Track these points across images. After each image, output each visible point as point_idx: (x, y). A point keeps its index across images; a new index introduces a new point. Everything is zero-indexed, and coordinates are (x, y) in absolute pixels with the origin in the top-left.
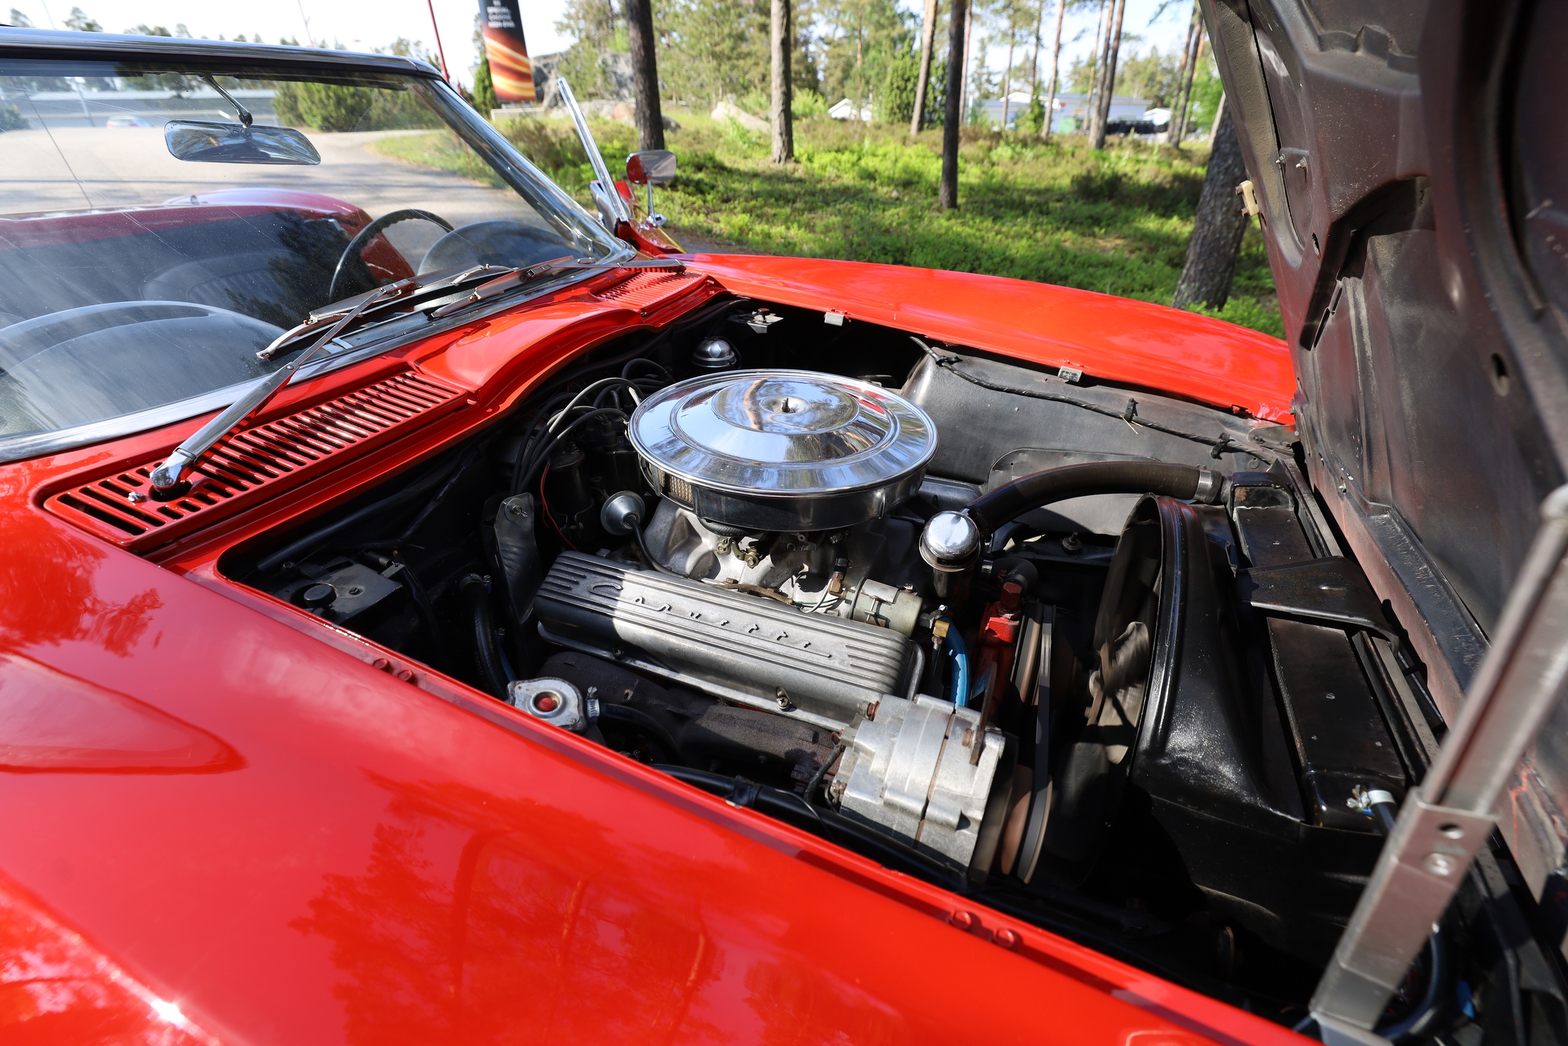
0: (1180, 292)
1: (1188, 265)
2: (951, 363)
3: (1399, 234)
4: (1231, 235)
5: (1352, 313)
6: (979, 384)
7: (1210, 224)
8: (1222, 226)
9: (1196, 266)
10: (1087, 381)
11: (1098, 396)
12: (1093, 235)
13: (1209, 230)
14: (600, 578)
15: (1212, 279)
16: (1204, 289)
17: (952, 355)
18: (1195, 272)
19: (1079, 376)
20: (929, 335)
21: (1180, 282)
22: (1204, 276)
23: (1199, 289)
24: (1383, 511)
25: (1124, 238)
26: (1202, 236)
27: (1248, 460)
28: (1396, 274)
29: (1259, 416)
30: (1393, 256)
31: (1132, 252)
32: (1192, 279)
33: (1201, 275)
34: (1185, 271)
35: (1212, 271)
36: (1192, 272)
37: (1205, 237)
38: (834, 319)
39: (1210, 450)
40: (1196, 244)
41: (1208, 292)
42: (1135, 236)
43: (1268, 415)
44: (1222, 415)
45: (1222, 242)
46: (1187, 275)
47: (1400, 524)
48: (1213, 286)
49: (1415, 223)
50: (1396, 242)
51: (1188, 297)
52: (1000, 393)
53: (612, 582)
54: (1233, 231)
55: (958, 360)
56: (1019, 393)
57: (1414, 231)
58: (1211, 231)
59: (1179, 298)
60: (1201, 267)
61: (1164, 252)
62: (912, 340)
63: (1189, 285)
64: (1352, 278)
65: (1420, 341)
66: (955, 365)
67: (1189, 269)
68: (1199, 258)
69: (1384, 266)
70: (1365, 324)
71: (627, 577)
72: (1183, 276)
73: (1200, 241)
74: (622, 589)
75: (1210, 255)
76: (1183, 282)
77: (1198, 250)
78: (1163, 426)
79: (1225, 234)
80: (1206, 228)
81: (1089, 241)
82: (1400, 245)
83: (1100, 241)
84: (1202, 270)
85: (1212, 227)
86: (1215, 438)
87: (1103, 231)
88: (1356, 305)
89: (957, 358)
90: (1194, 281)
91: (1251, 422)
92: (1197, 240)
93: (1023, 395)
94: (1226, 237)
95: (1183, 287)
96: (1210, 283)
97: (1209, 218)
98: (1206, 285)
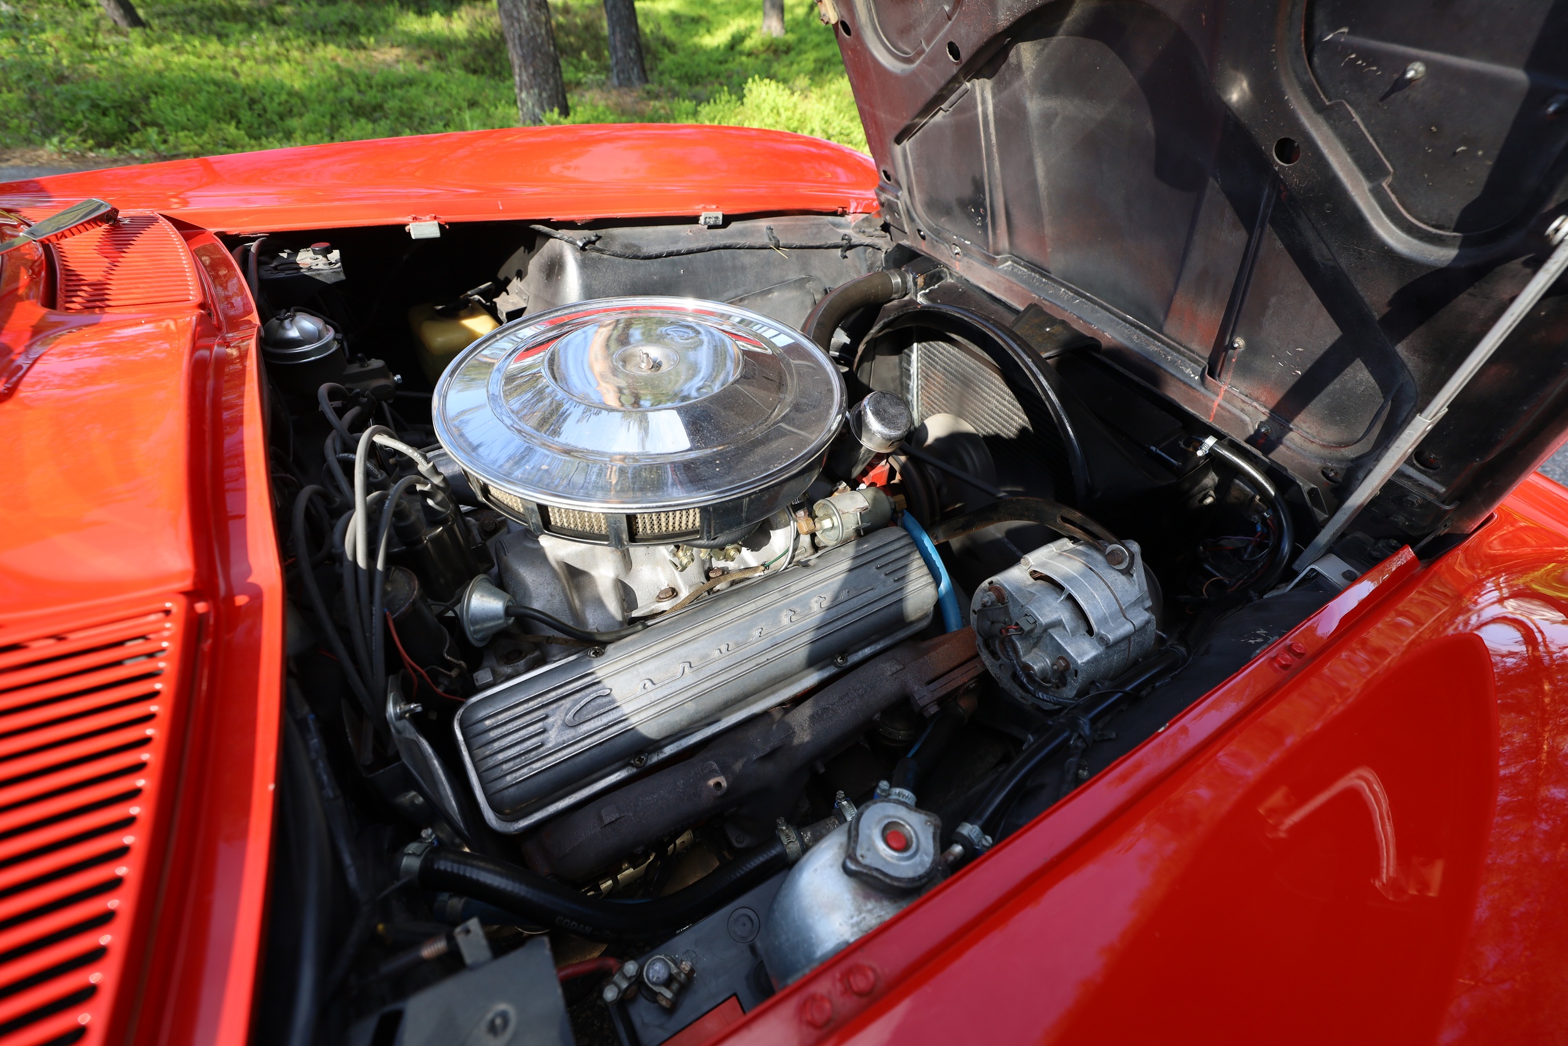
0: (522, 101)
1: (517, 70)
2: (594, 243)
3: (1043, 40)
4: (543, 31)
5: (980, 109)
6: (636, 257)
7: (519, 21)
8: (531, 22)
9: (526, 70)
10: (728, 220)
11: (742, 233)
12: (362, 47)
13: (520, 28)
14: (567, 702)
15: (548, 83)
16: (544, 95)
17: (590, 234)
18: (528, 77)
19: (721, 218)
20: (555, 218)
21: (517, 91)
22: (539, 80)
23: (540, 95)
24: (1006, 260)
25: (399, 46)
26: (516, 35)
27: (865, 251)
28: (1036, 74)
29: (851, 211)
30: (1035, 59)
31: (420, 62)
32: (528, 85)
33: (535, 79)
34: (517, 78)
35: (544, 73)
36: (525, 78)
37: (520, 37)
38: (424, 229)
39: (839, 252)
40: (514, 45)
41: (550, 97)
42: (410, 42)
43: (856, 208)
44: (830, 218)
45: (539, 40)
46: (521, 81)
47: (1024, 266)
48: (551, 89)
49: (1061, 30)
50: (1039, 47)
51: (533, 106)
52: (659, 260)
53: (591, 693)
54: (544, 27)
55: (599, 238)
56: (679, 254)
57: (1059, 38)
58: (523, 29)
59: (525, 109)
60: (531, 71)
61: (454, 57)
62: (533, 230)
63: (528, 93)
64: (981, 80)
65: (1054, 127)
66: (598, 244)
67: (520, 75)
68: (525, 61)
69: (1027, 68)
70: (991, 118)
71: (600, 674)
72: (518, 83)
73: (517, 42)
74: (611, 690)
75: (534, 56)
76: (521, 90)
77: (520, 53)
78: (804, 244)
79: (537, 31)
80: (516, 25)
81: (362, 55)
82: (1043, 50)
83: (375, 54)
84: (534, 74)
85: (522, 25)
86: (838, 241)
87: (372, 40)
88: (984, 102)
89: (597, 236)
90: (532, 87)
91: (849, 218)
92: (514, 41)
93: (683, 254)
94: (540, 34)
95: (524, 95)
96: (547, 87)
97: (515, 14)
98: (545, 90)
